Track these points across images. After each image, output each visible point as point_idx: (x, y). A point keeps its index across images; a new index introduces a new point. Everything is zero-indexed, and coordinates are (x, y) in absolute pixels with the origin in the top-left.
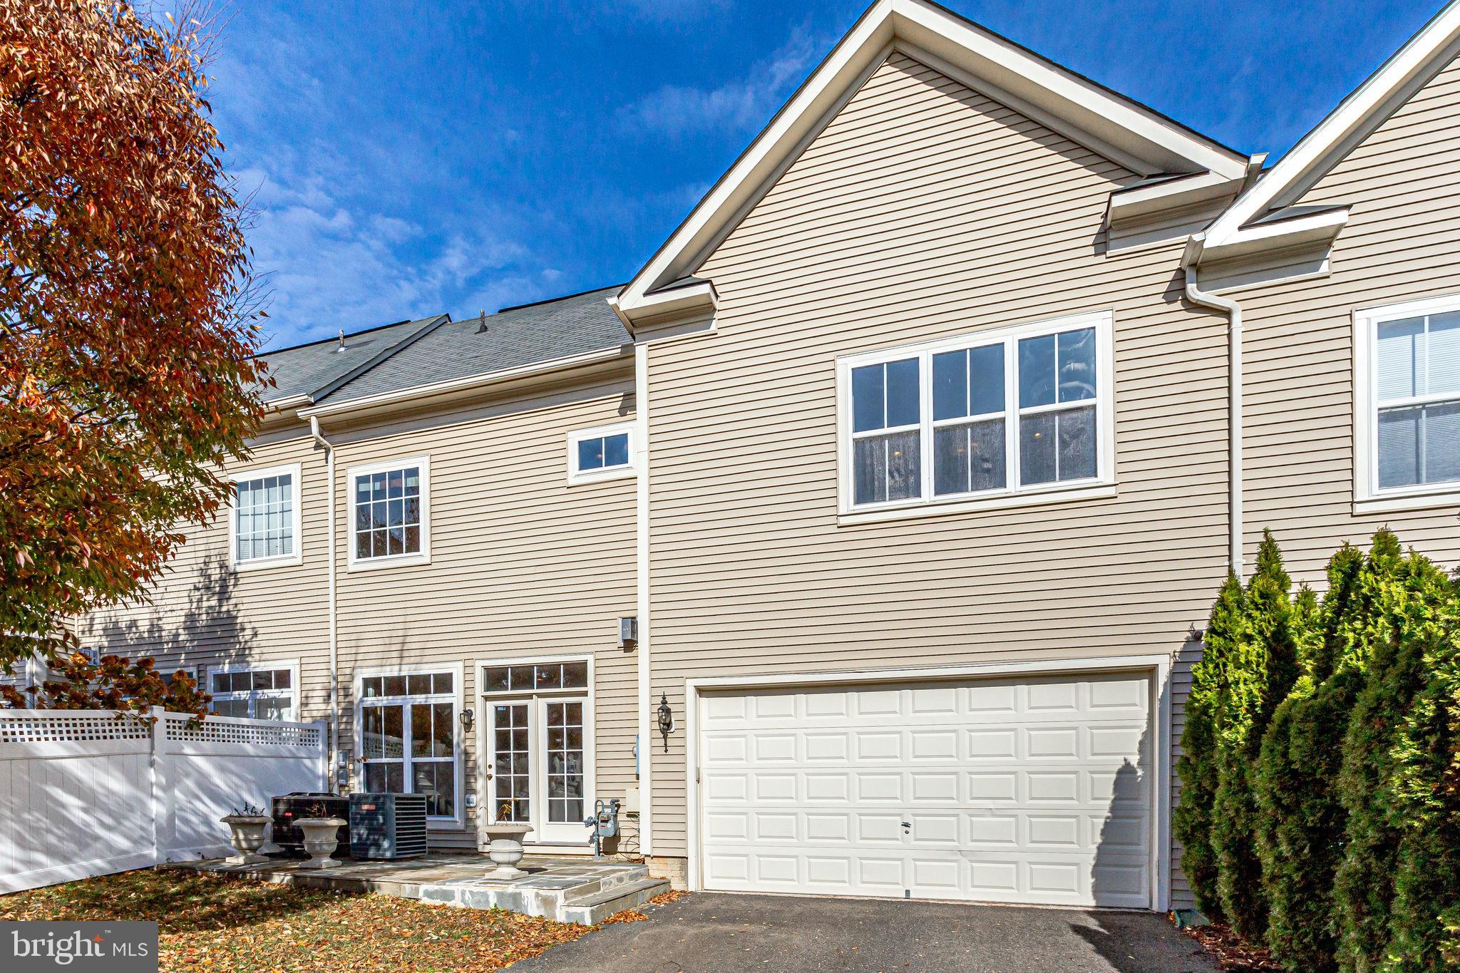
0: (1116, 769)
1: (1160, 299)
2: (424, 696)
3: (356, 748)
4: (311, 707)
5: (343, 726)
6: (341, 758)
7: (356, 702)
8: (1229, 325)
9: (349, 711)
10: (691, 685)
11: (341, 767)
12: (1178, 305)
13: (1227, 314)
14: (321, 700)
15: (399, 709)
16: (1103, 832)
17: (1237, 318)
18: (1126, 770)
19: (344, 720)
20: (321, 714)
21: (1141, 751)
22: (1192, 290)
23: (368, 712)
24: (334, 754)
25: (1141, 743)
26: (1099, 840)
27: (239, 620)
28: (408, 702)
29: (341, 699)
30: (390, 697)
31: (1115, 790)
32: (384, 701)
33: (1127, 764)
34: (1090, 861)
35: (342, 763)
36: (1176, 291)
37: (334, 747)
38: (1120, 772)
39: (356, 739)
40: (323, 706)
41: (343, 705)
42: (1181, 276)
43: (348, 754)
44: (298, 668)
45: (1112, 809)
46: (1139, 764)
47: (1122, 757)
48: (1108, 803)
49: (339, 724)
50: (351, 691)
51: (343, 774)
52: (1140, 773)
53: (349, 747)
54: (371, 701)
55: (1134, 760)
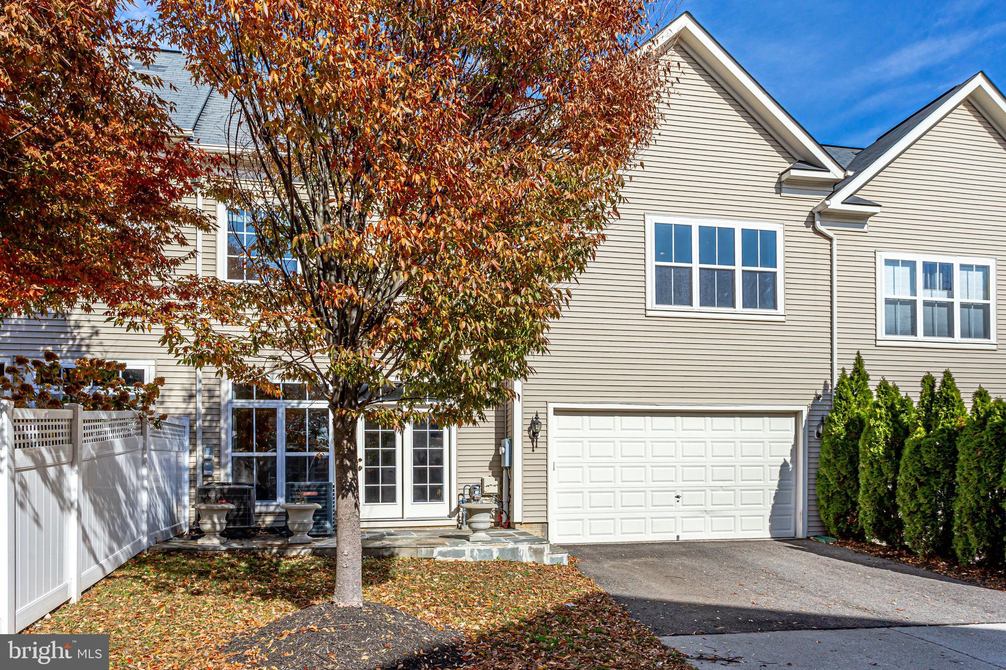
0: (781, 464)
1: (803, 224)
2: (296, 401)
3: (223, 444)
4: (167, 405)
5: (206, 424)
6: (208, 451)
7: (223, 403)
8: (831, 245)
9: (215, 411)
10: (551, 407)
11: (205, 460)
12: (810, 230)
13: (831, 239)
14: (181, 399)
15: (273, 412)
16: (775, 498)
17: (835, 242)
18: (785, 465)
19: (209, 418)
20: (180, 411)
21: (791, 455)
22: (818, 223)
23: (236, 412)
24: (199, 448)
25: (791, 450)
26: (773, 502)
27: (73, 318)
28: (282, 406)
29: (206, 400)
30: (262, 401)
31: (780, 475)
32: (255, 403)
33: (785, 461)
34: (768, 513)
35: (207, 456)
36: (811, 220)
37: (199, 442)
38: (782, 466)
39: (223, 436)
40: (184, 405)
41: (207, 405)
42: (812, 215)
43: (216, 448)
44: (153, 369)
45: (779, 486)
46: (791, 461)
47: (782, 458)
48: (776, 483)
49: (204, 421)
50: (217, 393)
51: (207, 466)
52: (791, 466)
53: (215, 442)
54: (240, 403)
55: (788, 459)
